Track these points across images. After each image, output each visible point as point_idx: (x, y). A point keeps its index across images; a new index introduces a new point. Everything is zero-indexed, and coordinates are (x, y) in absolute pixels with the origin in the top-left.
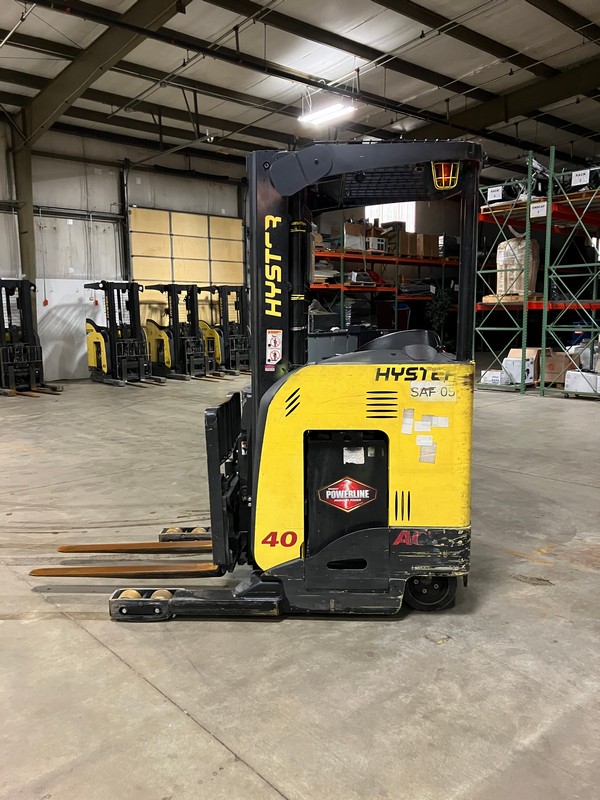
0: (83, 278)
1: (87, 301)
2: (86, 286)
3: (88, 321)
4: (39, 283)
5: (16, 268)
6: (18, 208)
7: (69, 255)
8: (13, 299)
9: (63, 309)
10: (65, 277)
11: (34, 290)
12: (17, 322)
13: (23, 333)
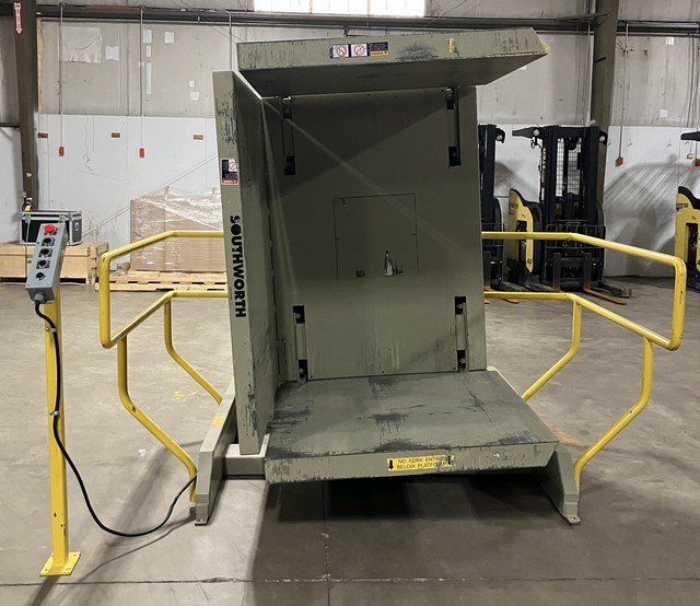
0: (680, 125)
1: (683, 160)
2: (685, 137)
3: (682, 190)
4: (613, 132)
5: (584, 111)
6: (598, 26)
7: (662, 90)
8: (573, 155)
9: (644, 172)
10: (652, 124)
11: (605, 142)
12: (574, 189)
13: (581, 205)
